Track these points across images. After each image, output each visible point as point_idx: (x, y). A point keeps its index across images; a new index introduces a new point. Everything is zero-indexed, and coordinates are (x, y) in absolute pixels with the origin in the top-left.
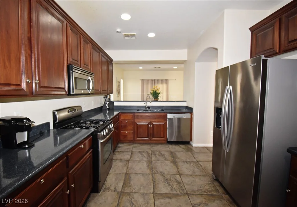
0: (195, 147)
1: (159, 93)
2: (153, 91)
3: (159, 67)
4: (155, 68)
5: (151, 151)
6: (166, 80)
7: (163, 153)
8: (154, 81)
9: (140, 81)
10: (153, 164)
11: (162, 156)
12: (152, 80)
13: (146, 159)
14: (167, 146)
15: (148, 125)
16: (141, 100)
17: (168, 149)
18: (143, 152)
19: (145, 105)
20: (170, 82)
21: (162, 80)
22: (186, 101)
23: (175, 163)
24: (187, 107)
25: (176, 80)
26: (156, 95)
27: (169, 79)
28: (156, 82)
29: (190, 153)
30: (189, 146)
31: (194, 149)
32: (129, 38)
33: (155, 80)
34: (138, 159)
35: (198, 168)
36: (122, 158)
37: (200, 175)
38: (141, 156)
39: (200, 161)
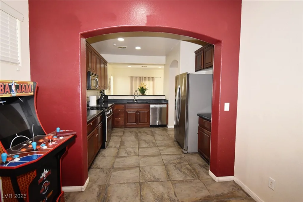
1: (146, 90)
2: (141, 87)
3: (146, 67)
4: (142, 67)
5: (138, 131)
6: (153, 78)
7: (146, 131)
8: (141, 78)
9: (129, 78)
10: (139, 137)
11: (146, 133)
12: (140, 77)
14: (150, 128)
15: (136, 113)
16: (130, 94)
17: (150, 130)
18: (132, 132)
19: (133, 98)
20: (156, 80)
21: (149, 78)
22: (165, 96)
23: (153, 136)
24: (165, 100)
25: (161, 78)
26: (143, 91)
27: (155, 77)
28: (144, 79)
29: (165, 131)
30: (165, 128)
31: (168, 129)
33: (142, 77)
36: (117, 135)
37: (167, 140)
38: (130, 133)
39: (170, 134)
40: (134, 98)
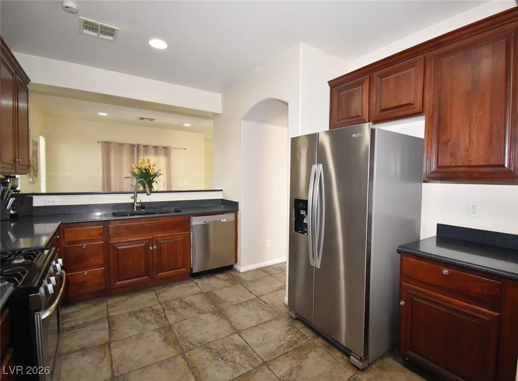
0: (243, 272)
1: (155, 175)
2: (140, 169)
3: (152, 120)
4: (142, 119)
5: (160, 303)
6: (165, 148)
7: (188, 299)
8: (136, 148)
9: (100, 145)
10: (175, 331)
11: (190, 306)
12: (133, 146)
13: (155, 326)
14: (193, 284)
15: (147, 247)
17: (197, 289)
18: (142, 311)
19: (132, 201)
20: (174, 154)
21: (156, 147)
22: (222, 190)
23: (220, 312)
24: (223, 202)
25: (185, 149)
26: (146, 178)
27: (172, 147)
28: (142, 149)
29: (239, 285)
31: (243, 276)
32: (95, 34)
33: (138, 146)
34: (135, 333)
35: (263, 309)
37: (271, 320)
38: (138, 322)
39: (261, 296)
40: (135, 200)
